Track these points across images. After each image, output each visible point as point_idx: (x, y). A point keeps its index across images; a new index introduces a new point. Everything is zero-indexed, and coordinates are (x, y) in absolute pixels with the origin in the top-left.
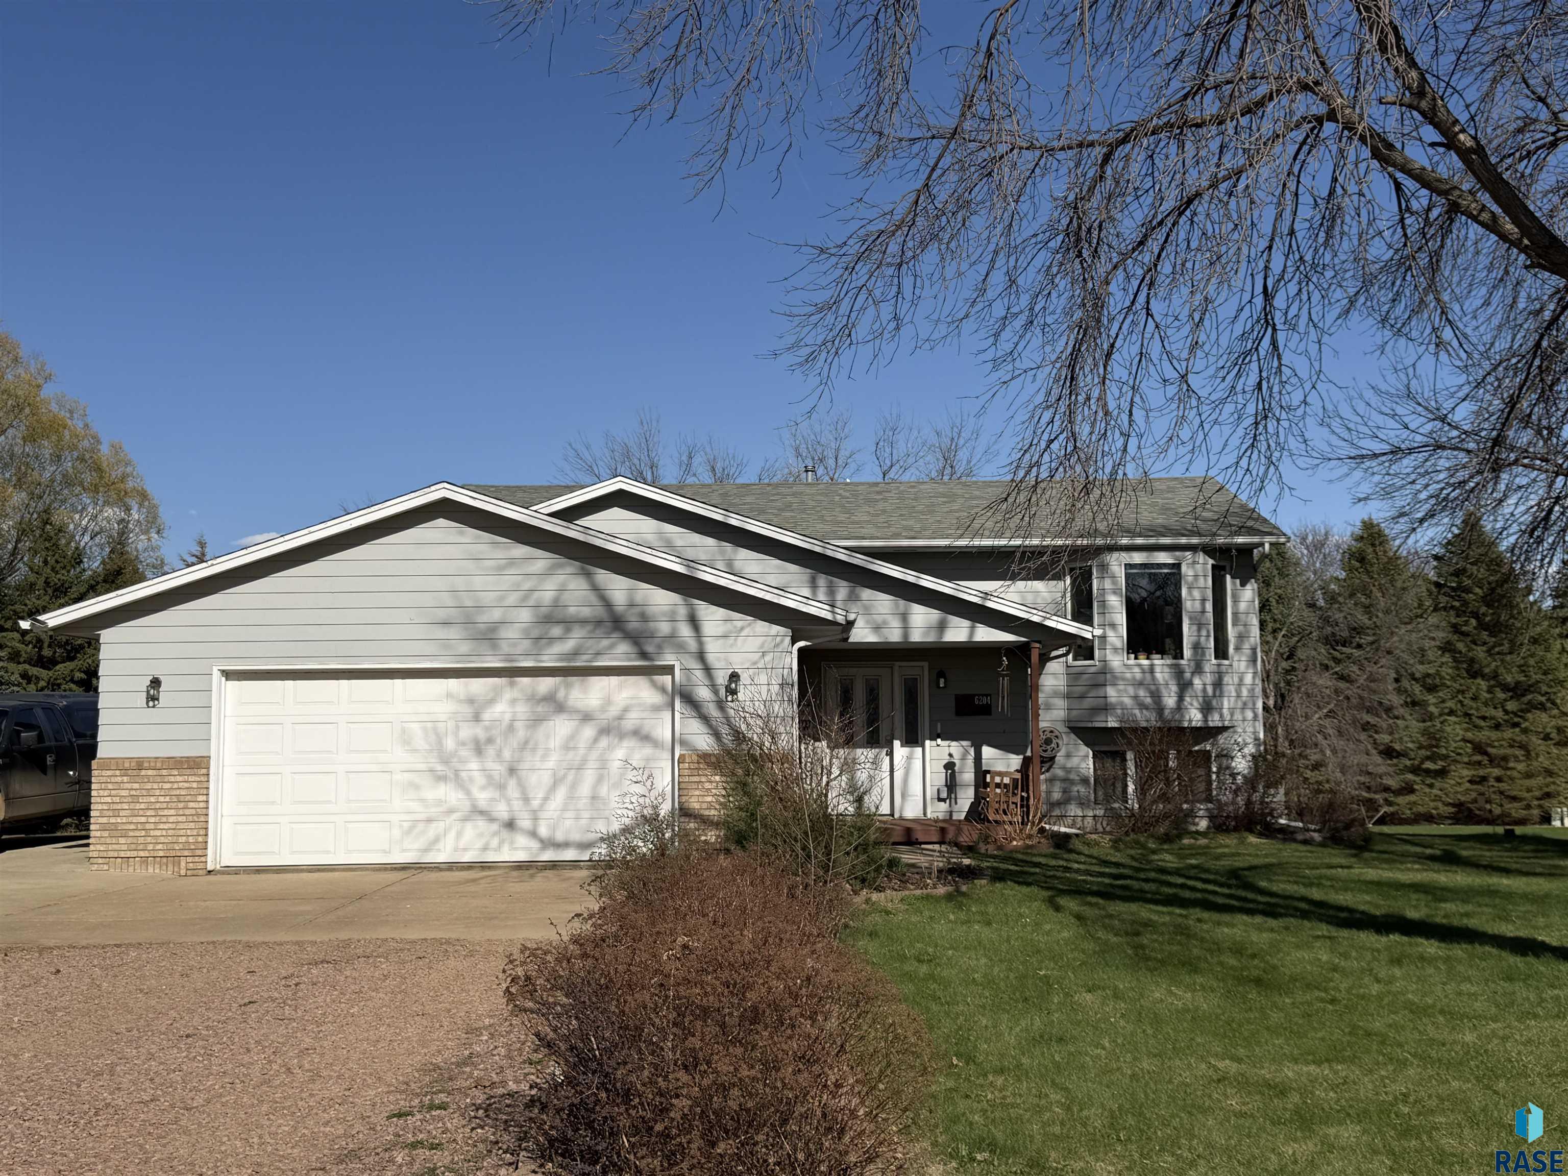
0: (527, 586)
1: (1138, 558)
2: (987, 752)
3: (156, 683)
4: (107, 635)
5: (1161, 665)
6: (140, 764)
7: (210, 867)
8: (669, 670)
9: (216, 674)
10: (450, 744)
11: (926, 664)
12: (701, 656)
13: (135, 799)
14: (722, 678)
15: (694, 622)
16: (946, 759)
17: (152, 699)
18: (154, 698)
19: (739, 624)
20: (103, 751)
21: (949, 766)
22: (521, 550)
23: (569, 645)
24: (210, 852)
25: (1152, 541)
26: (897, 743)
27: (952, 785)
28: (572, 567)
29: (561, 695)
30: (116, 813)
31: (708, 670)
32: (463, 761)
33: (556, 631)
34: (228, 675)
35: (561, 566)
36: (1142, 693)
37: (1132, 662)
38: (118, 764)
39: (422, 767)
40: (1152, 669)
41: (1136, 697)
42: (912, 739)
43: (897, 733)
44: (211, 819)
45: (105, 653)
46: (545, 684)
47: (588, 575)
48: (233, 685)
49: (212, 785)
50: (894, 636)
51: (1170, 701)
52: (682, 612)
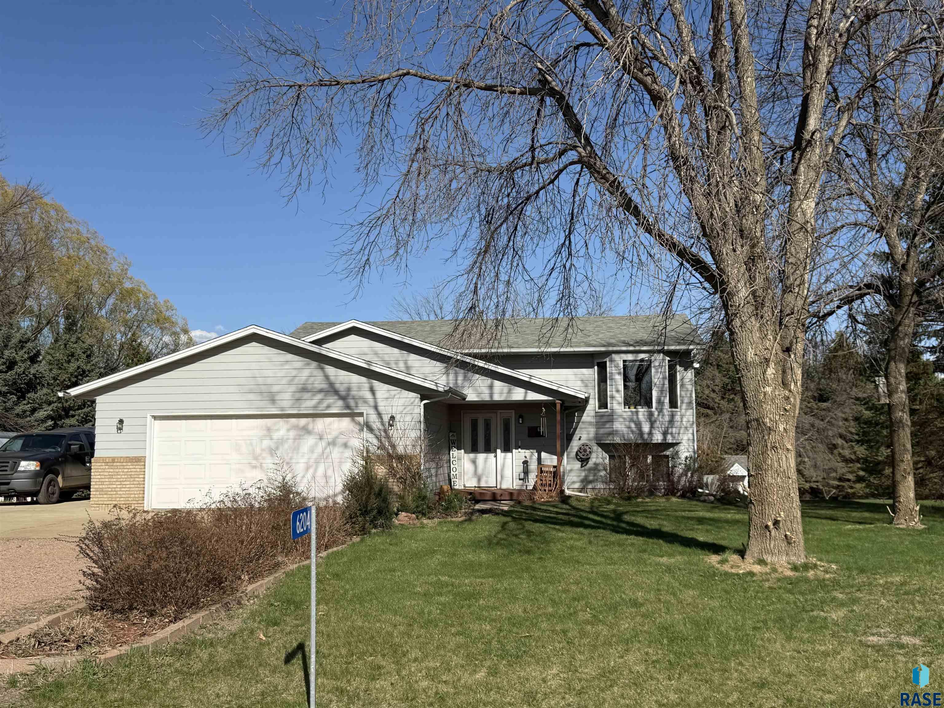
0: (293, 374)
1: (630, 357)
2: (543, 455)
3: (121, 421)
4: (100, 399)
5: (642, 411)
6: (113, 460)
7: (145, 509)
8: (361, 414)
9: (149, 418)
10: (258, 451)
11: (513, 411)
12: (376, 407)
13: (111, 477)
14: (386, 418)
15: (372, 391)
16: (524, 459)
17: (120, 429)
18: (121, 429)
19: (393, 393)
20: (97, 454)
21: (525, 463)
22: (290, 357)
23: (313, 403)
24: (145, 502)
25: (637, 348)
26: (499, 451)
27: (526, 472)
28: (314, 364)
29: (310, 427)
30: (102, 483)
31: (379, 415)
32: (264, 458)
33: (307, 395)
34: (155, 418)
35: (308, 364)
36: (633, 425)
37: (627, 410)
38: (104, 460)
39: (246, 461)
40: (637, 412)
41: (629, 427)
42: (507, 449)
43: (499, 446)
44: (146, 486)
45: (98, 407)
46: (303, 421)
47: (322, 369)
48: (157, 422)
49: (146, 470)
50: (487, 398)
51: (646, 428)
52: (367, 386)
